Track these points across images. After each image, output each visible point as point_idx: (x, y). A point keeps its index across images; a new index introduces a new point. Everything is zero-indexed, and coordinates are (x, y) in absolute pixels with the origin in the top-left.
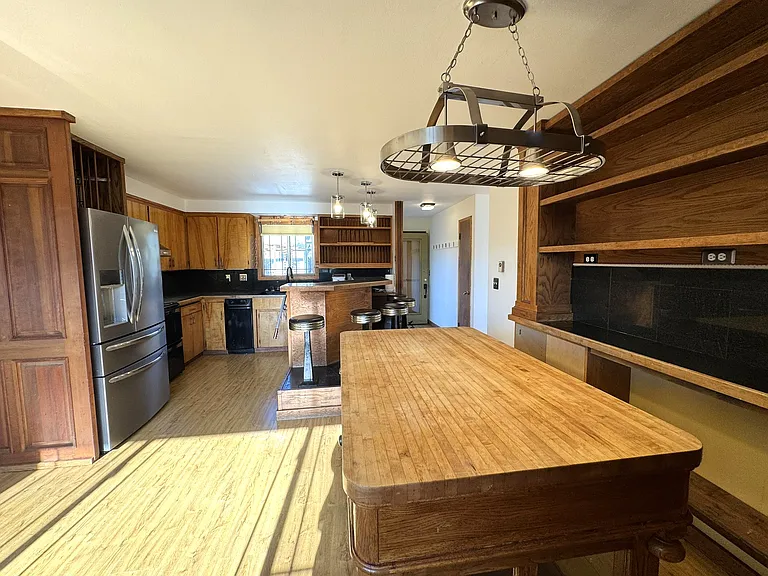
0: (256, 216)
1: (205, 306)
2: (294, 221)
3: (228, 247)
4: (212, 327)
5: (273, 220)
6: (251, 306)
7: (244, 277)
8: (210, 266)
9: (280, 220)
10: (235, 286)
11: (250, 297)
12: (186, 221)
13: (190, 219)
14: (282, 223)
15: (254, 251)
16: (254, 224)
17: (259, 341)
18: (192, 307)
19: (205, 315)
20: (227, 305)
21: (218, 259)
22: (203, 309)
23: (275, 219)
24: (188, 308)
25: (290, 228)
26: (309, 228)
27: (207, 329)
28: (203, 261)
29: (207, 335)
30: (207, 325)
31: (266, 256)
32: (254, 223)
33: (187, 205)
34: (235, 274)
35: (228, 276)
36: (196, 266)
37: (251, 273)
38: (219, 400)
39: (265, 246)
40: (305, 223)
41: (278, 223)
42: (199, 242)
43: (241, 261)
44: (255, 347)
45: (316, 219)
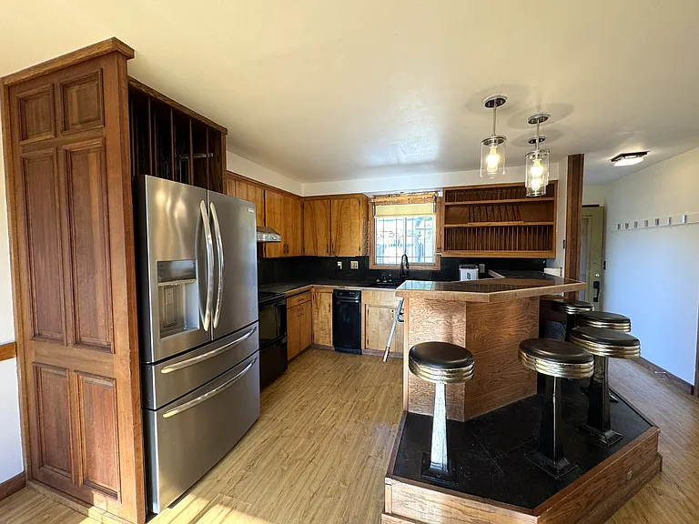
0: (370, 196)
1: (315, 297)
2: (414, 198)
3: (339, 233)
4: (320, 320)
5: (388, 199)
6: (360, 300)
7: (355, 265)
8: (323, 253)
9: (396, 199)
10: (346, 275)
11: (359, 289)
12: (303, 207)
13: (306, 204)
14: (398, 203)
15: (366, 236)
16: (368, 206)
17: (367, 342)
18: (301, 297)
19: (314, 306)
20: (336, 295)
21: (330, 246)
22: (312, 300)
23: (392, 198)
24: (296, 298)
25: (407, 208)
26: (430, 206)
27: (315, 321)
28: (316, 247)
29: (315, 328)
30: (315, 316)
31: (379, 241)
32: (367, 204)
33: (304, 190)
34: (347, 260)
35: (340, 264)
36: (310, 252)
37: (363, 260)
38: (310, 435)
39: (379, 233)
40: (425, 201)
41: (394, 203)
42: (314, 226)
43: (353, 248)
44: (363, 347)
45: (441, 194)
